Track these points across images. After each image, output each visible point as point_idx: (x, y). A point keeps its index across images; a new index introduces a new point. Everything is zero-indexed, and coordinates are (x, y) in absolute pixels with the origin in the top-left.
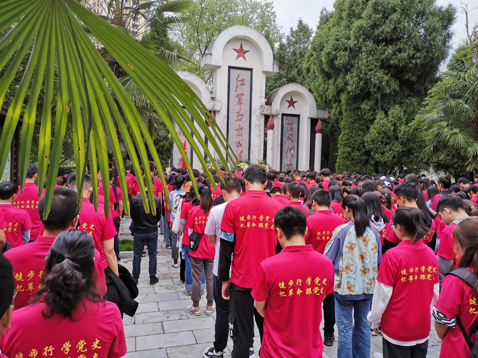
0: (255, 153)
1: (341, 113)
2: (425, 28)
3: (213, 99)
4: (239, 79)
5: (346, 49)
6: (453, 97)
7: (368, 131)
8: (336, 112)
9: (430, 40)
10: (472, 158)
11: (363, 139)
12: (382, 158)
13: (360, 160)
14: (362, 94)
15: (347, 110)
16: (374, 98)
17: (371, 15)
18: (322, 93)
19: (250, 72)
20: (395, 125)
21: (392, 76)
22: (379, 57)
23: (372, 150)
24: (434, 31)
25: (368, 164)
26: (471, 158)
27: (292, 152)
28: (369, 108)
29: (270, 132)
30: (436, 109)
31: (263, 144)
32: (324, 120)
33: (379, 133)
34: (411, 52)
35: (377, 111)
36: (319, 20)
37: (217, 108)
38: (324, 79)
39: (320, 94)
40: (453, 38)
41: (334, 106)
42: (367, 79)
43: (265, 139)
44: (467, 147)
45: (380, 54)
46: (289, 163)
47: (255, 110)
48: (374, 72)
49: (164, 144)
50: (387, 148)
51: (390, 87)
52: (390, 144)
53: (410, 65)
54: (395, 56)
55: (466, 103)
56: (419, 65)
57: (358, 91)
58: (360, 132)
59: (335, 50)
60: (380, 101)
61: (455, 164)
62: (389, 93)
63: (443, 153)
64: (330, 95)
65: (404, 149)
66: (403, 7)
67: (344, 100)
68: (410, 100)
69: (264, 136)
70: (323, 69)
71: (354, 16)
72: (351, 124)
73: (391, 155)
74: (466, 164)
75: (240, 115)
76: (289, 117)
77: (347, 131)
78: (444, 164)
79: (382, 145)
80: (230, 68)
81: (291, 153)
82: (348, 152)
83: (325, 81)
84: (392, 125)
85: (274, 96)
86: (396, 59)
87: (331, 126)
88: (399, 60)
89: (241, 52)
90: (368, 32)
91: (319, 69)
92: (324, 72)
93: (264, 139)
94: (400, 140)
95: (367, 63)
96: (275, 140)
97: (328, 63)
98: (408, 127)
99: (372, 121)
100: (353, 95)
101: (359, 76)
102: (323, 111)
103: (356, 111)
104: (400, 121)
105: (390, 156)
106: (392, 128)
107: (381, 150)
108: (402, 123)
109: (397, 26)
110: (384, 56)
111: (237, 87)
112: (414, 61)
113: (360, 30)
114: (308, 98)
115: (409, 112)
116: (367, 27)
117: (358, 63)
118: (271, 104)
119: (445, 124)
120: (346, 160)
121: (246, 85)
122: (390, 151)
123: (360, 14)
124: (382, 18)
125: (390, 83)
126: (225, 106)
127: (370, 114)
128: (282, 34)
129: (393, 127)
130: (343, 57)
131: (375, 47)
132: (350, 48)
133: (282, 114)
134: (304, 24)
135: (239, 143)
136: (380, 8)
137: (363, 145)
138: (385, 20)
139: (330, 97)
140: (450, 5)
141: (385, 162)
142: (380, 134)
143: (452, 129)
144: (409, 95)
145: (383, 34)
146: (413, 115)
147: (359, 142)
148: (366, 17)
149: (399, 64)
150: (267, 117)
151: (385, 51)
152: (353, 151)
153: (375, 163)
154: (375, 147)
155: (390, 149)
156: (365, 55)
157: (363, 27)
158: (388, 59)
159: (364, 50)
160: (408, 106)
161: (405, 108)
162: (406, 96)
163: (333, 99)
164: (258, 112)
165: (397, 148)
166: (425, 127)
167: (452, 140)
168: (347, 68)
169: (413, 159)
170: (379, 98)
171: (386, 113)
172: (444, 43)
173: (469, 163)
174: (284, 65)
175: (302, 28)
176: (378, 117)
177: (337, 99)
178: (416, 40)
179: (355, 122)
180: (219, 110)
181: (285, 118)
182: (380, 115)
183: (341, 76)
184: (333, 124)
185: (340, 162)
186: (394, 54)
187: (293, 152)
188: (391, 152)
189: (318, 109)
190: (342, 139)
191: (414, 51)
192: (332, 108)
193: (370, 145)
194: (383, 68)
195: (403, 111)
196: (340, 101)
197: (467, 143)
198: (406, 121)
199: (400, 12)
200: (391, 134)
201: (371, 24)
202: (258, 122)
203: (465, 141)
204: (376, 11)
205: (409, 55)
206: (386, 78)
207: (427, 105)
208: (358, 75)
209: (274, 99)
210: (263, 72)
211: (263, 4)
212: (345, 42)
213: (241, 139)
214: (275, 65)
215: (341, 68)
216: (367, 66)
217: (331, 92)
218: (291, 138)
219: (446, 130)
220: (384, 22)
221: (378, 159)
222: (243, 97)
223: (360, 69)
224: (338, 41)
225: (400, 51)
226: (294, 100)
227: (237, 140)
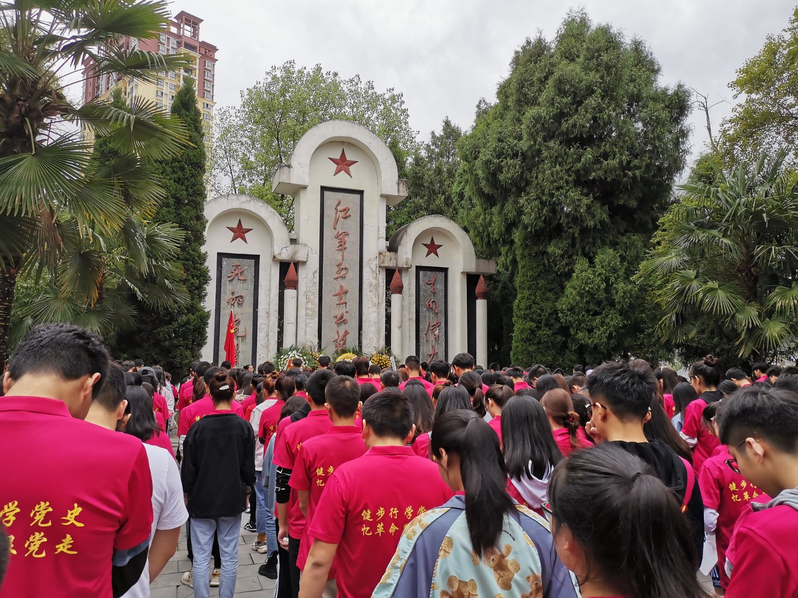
0: (371, 335)
1: (514, 262)
2: (643, 120)
3: (293, 241)
4: (340, 208)
5: (515, 155)
6: (701, 226)
7: (563, 292)
8: (506, 261)
9: (654, 139)
10: (746, 334)
11: (555, 306)
12: (590, 339)
13: (552, 342)
14: (548, 229)
15: (525, 257)
16: (568, 236)
17: (553, 99)
18: (481, 229)
19: (358, 196)
20: (607, 280)
21: (595, 198)
22: (572, 167)
23: (571, 325)
24: (658, 124)
25: (566, 350)
26: (744, 333)
27: (437, 332)
28: (560, 252)
29: (395, 298)
30: (675, 250)
31: (384, 319)
32: (489, 278)
33: (581, 295)
34: (624, 157)
35: (575, 258)
36: (475, 118)
37: (300, 257)
38: (484, 206)
39: (478, 232)
40: (690, 137)
41: (504, 250)
42: (554, 202)
43: (388, 311)
44: (734, 314)
45: (572, 162)
46: (431, 352)
47: (370, 260)
48: (565, 191)
49: (189, 319)
50: (597, 320)
51: (594, 216)
52: (601, 313)
53: (624, 179)
54: (599, 166)
55: (724, 236)
56: (639, 180)
57: (540, 224)
58: (549, 295)
59: (498, 157)
60: (578, 241)
61: (717, 348)
62: (592, 227)
63: (694, 325)
64: (495, 232)
65: (625, 322)
66: (604, 86)
67: (519, 240)
68: (629, 238)
69: (386, 305)
70: (481, 189)
71: (527, 103)
72: (533, 281)
73: (605, 334)
74: (737, 343)
75: (342, 269)
76: (429, 273)
77: (527, 293)
78: (697, 347)
79: (589, 315)
80: (324, 189)
81: (435, 335)
82: (531, 330)
83: (485, 209)
84: (602, 280)
85: (402, 237)
86: (599, 169)
87: (502, 287)
88: (606, 172)
89: (343, 164)
90: (550, 126)
91: (475, 190)
92: (483, 193)
93: (386, 310)
94: (618, 307)
95: (553, 176)
96: (406, 313)
97: (488, 180)
98: (630, 284)
99: (568, 275)
100: (533, 230)
101: (540, 199)
102: (486, 262)
103: (540, 257)
104: (615, 273)
105: (603, 335)
106: (603, 286)
107: (586, 325)
108: (618, 276)
109: (598, 115)
110: (579, 165)
111: (337, 221)
112: (630, 173)
113: (537, 122)
114: (460, 240)
115: (629, 258)
116: (547, 117)
117: (537, 177)
118: (397, 250)
119: (692, 273)
120: (528, 343)
121: (351, 218)
122: (603, 327)
123: (536, 99)
124: (572, 104)
125: (594, 210)
126: (315, 253)
127: (564, 262)
128: (420, 144)
129: (605, 284)
130: (511, 167)
131: (563, 151)
132: (523, 154)
133: (417, 267)
134: (453, 126)
135: (342, 317)
136: (567, 87)
137: (555, 316)
138: (577, 107)
139: (495, 236)
140: (680, 86)
141: (596, 346)
142: (583, 297)
143: (706, 282)
144: (626, 231)
145: (575, 128)
146: (636, 263)
147: (549, 310)
148: (545, 102)
149: (606, 178)
150: (390, 273)
151: (581, 156)
152: (539, 328)
153: (578, 348)
154: (577, 320)
155: (603, 323)
156: (547, 164)
157: (541, 118)
158: (587, 170)
159: (545, 155)
160: (627, 248)
161: (621, 252)
162: (622, 231)
163: (501, 239)
164: (374, 263)
165: (615, 320)
166: (659, 282)
167: (707, 300)
168: (520, 186)
169: (643, 339)
170: (576, 235)
171: (591, 261)
172: (677, 144)
173: (741, 343)
174: (422, 190)
175: (449, 132)
176: (578, 267)
177: (508, 238)
178: (631, 139)
179: (539, 276)
180: (305, 260)
181: (421, 273)
182: (581, 264)
183: (511, 200)
184: (506, 282)
185: (517, 347)
186: (597, 161)
187: (439, 332)
188: (605, 327)
189: (478, 257)
190: (518, 307)
191: (628, 156)
192: (500, 254)
193: (567, 316)
194: (579, 185)
195: (620, 256)
196: (512, 242)
197: (734, 307)
198: (625, 273)
199: (600, 93)
200: (602, 295)
201: (555, 113)
202: (374, 280)
203: (731, 302)
204: (561, 92)
205: (621, 162)
206: (586, 201)
207: (659, 243)
208: (538, 198)
209: (402, 242)
210: (382, 196)
211: (387, 97)
212: (514, 143)
213: (344, 311)
214: (401, 185)
215: (509, 187)
216: (552, 182)
217: (496, 227)
218: (434, 308)
219: (695, 283)
220: (577, 110)
221: (583, 341)
222: (346, 239)
223: (541, 186)
224: (502, 141)
225: (606, 156)
226: (436, 243)
227: (338, 312)
